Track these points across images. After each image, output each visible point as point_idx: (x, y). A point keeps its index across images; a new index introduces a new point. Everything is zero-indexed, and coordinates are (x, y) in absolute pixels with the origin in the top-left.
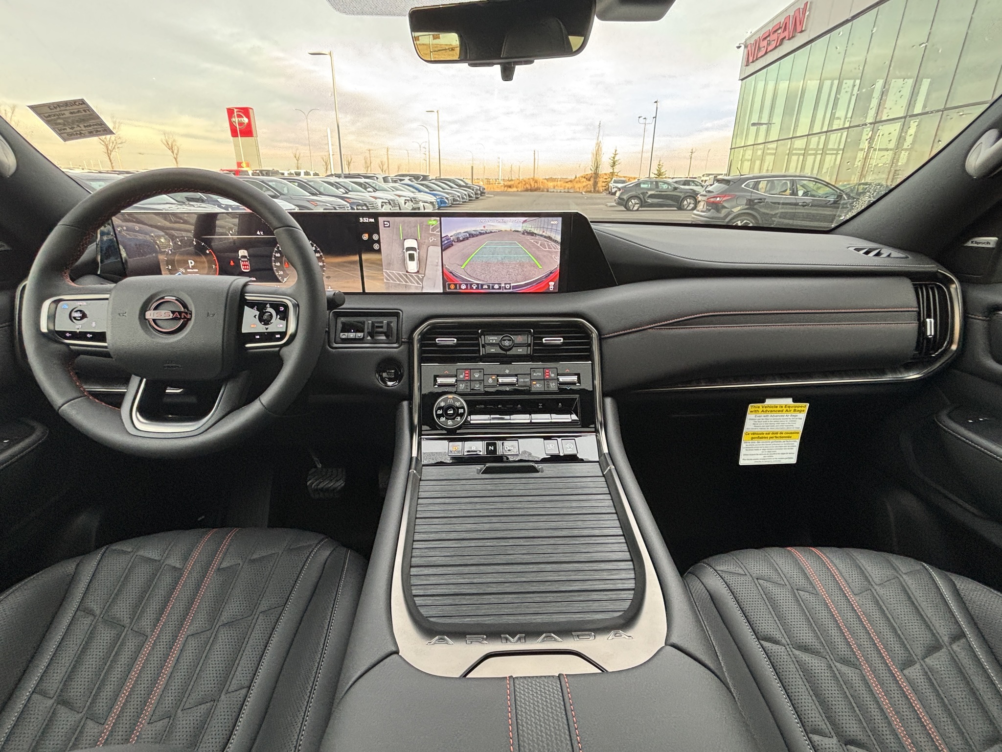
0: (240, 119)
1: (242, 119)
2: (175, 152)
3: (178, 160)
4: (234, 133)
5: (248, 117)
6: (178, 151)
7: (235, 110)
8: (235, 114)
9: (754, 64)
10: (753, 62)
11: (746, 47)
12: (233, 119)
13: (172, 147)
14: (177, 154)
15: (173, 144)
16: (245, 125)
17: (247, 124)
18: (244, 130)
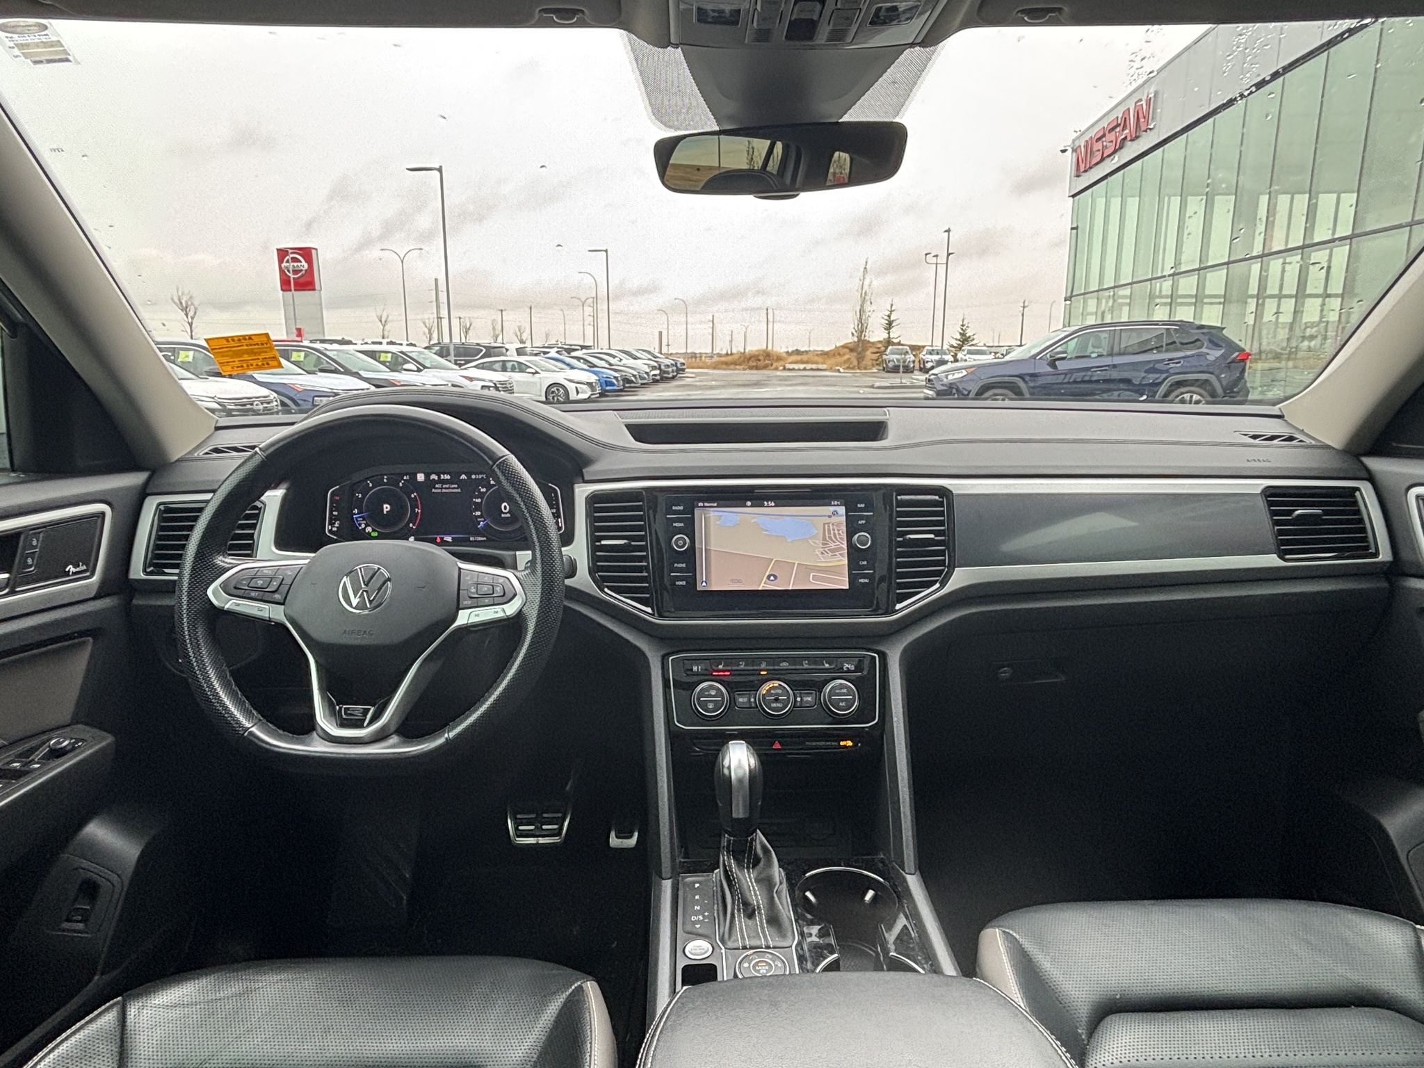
0: (295, 264)
1: (299, 264)
2: (191, 314)
3: (193, 326)
4: (285, 284)
5: (309, 260)
6: (195, 313)
7: (290, 251)
8: (290, 257)
9: (1086, 175)
10: (1086, 172)
11: (1074, 150)
12: (284, 264)
13: (187, 307)
14: (192, 318)
15: (189, 303)
16: (303, 272)
17: (306, 270)
18: (301, 280)
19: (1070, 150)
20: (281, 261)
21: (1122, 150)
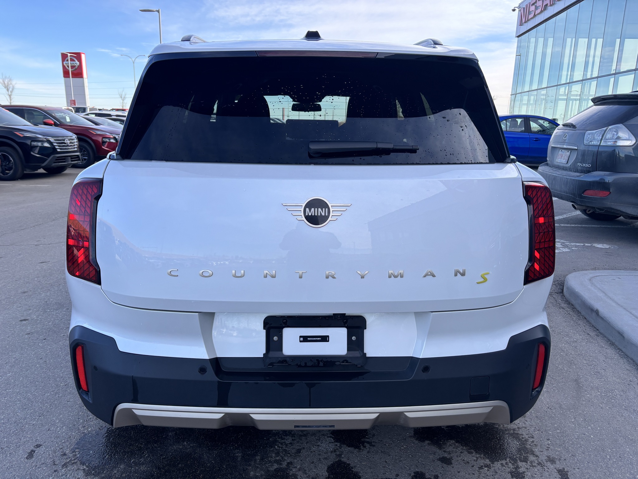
0: (72, 62)
1: (74, 62)
2: (11, 89)
3: (12, 97)
4: (66, 74)
5: (80, 60)
6: (13, 89)
7: (69, 55)
8: (69, 58)
9: (526, 24)
10: (525, 22)
11: (520, 11)
12: (64, 63)
13: (8, 86)
14: (11, 92)
15: (9, 83)
16: (76, 67)
17: (78, 66)
18: (75, 72)
19: (517, 10)
20: (63, 61)
21: (545, 11)
